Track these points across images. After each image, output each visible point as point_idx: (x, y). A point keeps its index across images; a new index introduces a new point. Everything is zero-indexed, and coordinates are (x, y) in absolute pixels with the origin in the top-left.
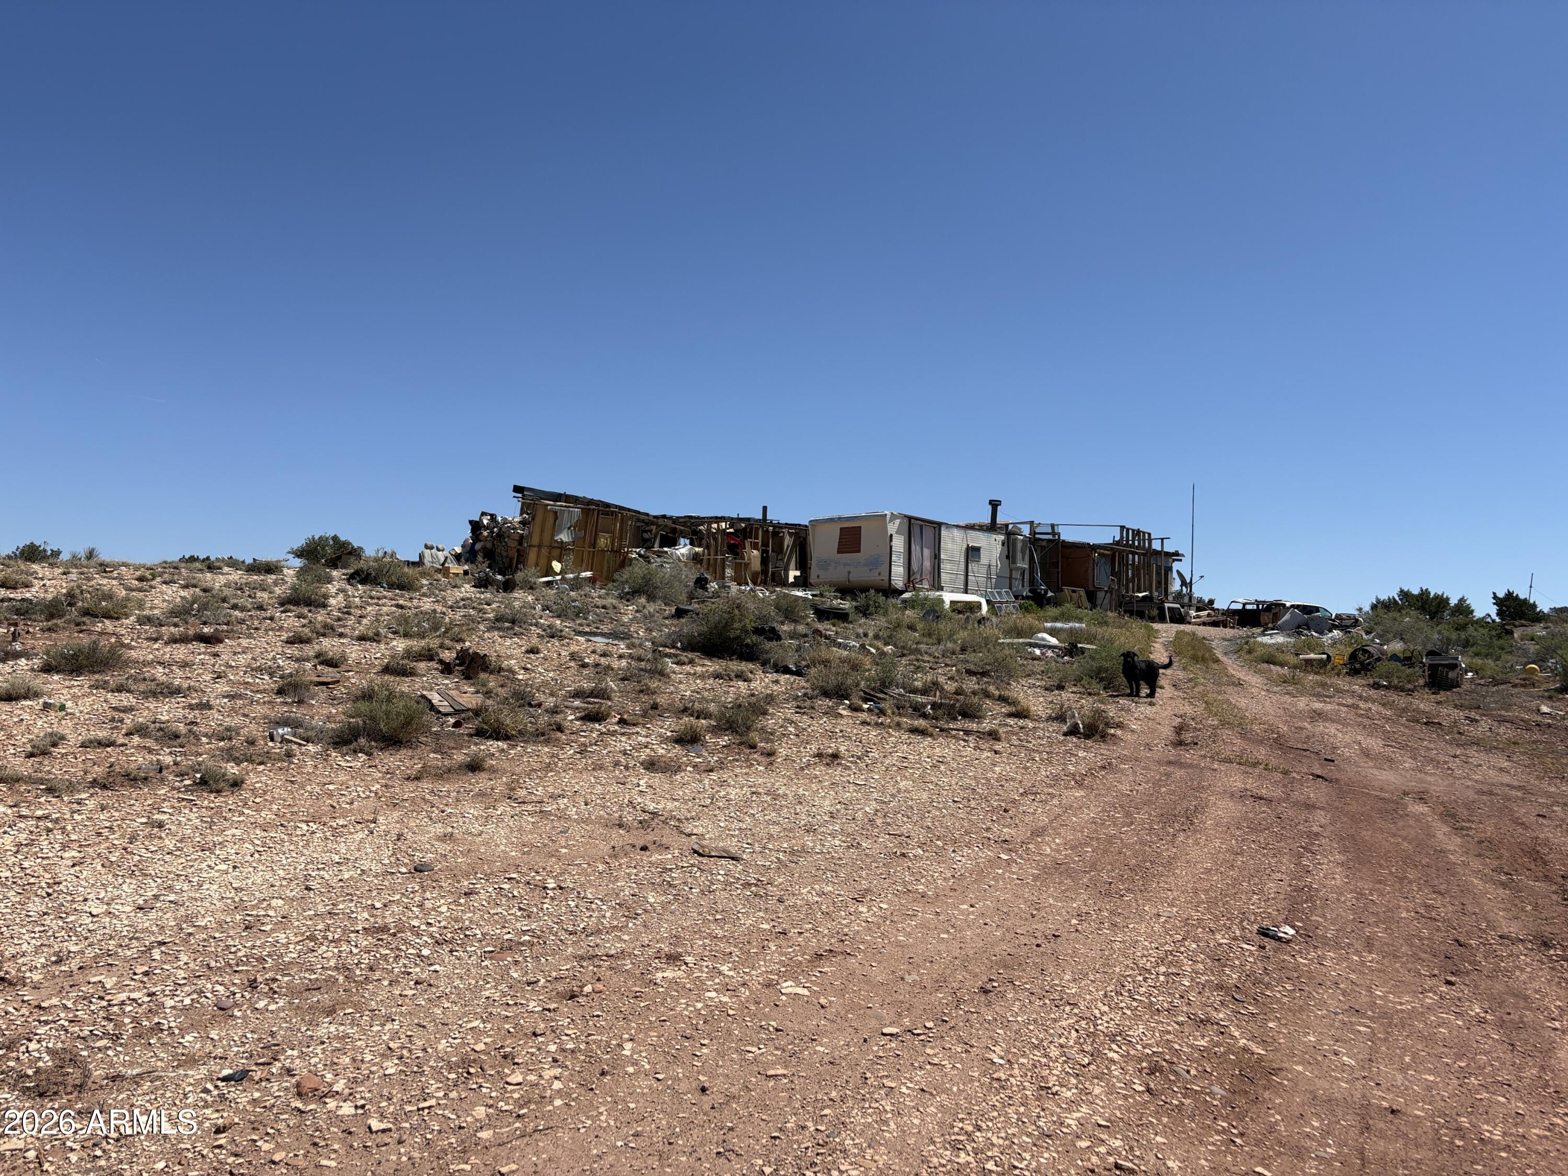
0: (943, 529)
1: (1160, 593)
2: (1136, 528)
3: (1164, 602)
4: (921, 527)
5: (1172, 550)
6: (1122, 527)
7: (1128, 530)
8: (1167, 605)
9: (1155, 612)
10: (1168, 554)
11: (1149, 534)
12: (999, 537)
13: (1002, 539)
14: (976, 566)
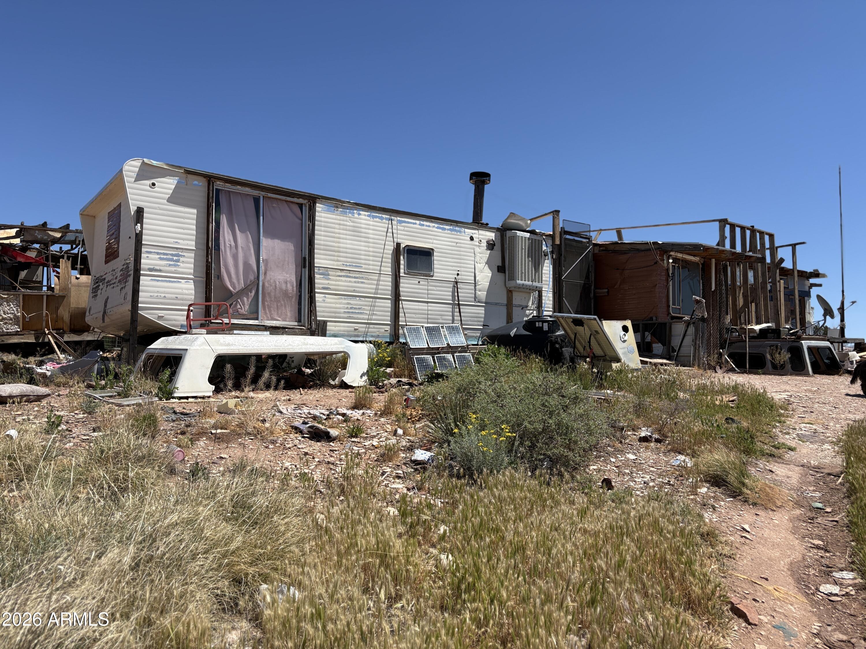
0: (319, 207)
1: (794, 325)
2: (749, 225)
3: (800, 338)
4: (256, 200)
5: (809, 269)
6: (723, 222)
7: (733, 227)
8: (805, 344)
9: (785, 356)
10: (805, 275)
11: (771, 236)
12: (482, 235)
13: (488, 237)
14: (421, 283)
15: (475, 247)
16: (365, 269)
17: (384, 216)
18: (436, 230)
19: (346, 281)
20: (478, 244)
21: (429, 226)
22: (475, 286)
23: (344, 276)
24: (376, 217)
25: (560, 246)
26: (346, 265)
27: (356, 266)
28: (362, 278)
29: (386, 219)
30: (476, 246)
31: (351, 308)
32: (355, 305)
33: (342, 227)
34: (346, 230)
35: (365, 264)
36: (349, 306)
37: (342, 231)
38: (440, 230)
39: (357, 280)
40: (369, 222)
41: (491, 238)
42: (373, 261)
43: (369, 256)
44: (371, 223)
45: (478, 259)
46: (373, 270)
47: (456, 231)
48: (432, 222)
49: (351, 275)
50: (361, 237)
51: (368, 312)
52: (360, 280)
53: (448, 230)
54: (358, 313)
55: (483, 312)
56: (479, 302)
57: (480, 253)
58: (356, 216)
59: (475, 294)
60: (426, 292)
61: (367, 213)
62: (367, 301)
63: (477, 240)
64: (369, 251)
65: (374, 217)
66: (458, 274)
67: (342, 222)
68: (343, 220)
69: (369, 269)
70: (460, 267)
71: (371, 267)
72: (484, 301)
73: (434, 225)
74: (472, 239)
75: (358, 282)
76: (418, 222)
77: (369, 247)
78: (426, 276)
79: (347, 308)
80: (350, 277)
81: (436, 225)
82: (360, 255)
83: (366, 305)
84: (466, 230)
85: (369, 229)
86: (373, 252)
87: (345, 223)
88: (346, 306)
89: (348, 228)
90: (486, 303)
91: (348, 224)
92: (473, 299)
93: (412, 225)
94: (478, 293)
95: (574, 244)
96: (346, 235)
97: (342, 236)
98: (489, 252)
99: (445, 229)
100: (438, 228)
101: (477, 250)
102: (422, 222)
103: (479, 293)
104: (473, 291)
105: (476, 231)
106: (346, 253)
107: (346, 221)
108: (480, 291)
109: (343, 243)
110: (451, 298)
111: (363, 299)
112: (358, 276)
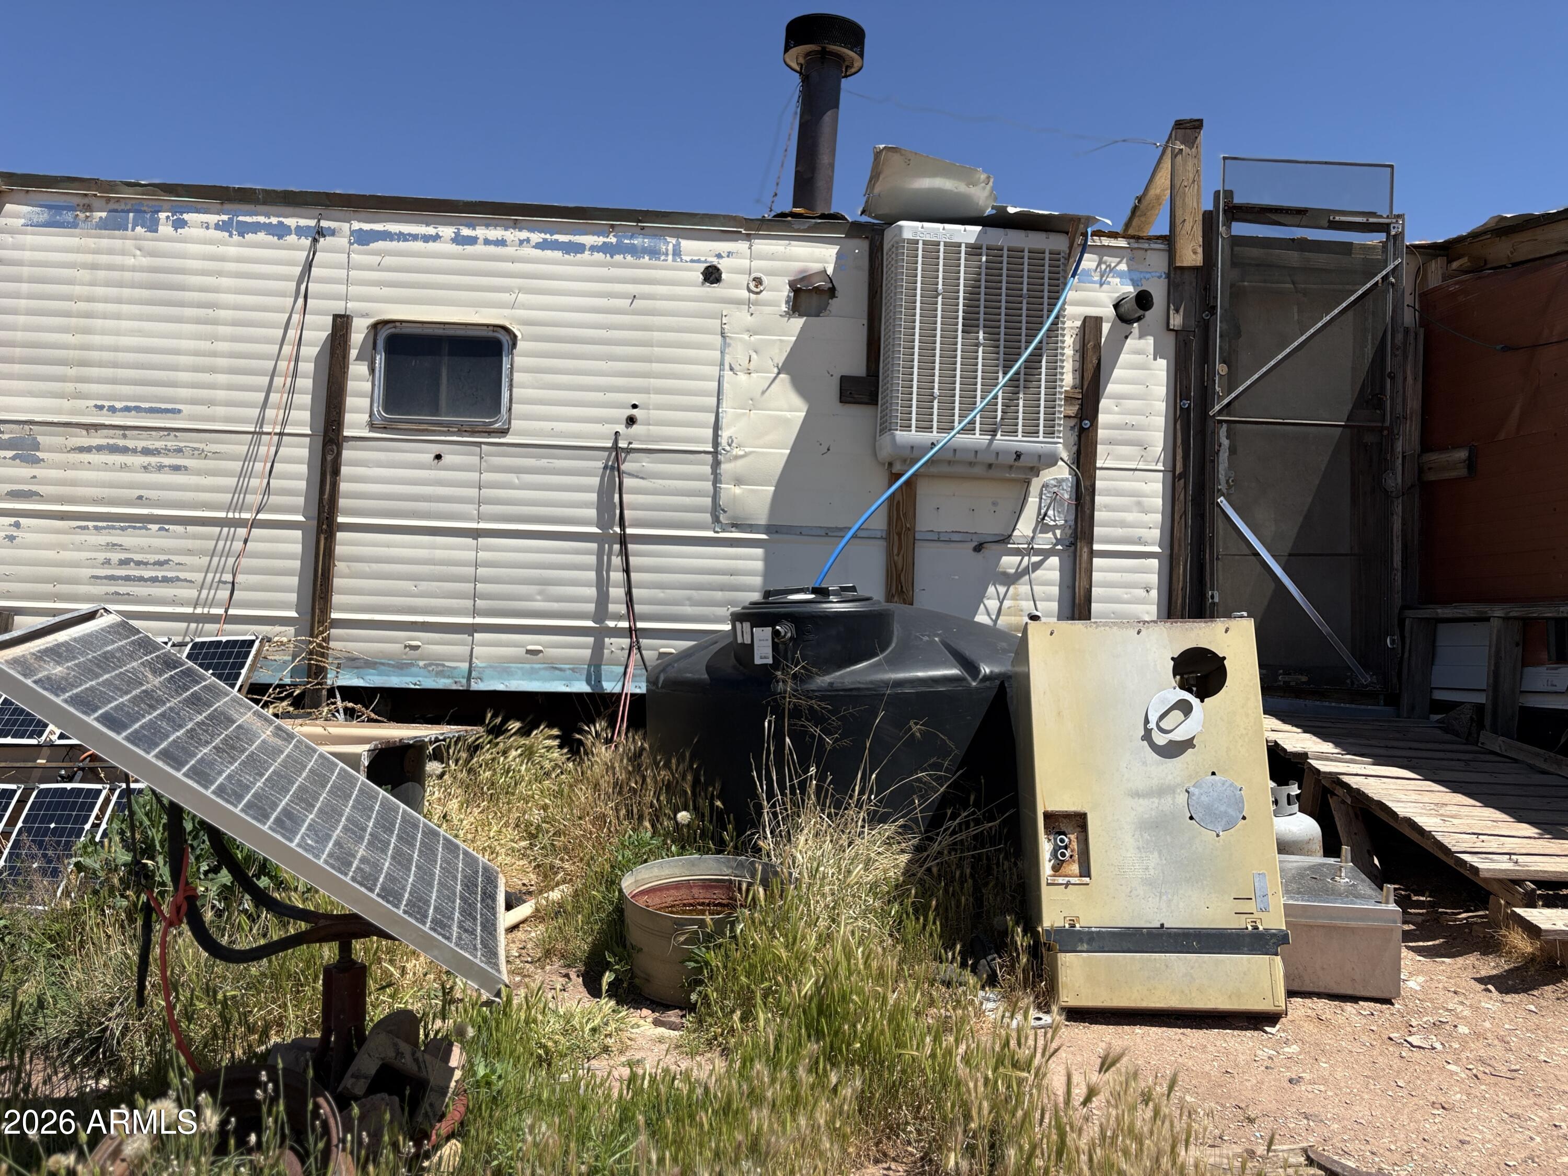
0: (17, 216)
12: (772, 257)
13: (797, 266)
14: (447, 459)
15: (726, 309)
16: (192, 418)
17: (291, 222)
18: (538, 252)
19: (106, 467)
20: (745, 294)
21: (502, 243)
22: (716, 464)
23: (99, 449)
24: (256, 228)
25: (1205, 272)
26: (112, 409)
27: (152, 410)
28: (179, 450)
29: (300, 231)
30: (738, 302)
31: (124, 563)
32: (142, 550)
33: (101, 274)
34: (121, 284)
35: (194, 402)
36: (116, 557)
37: (100, 291)
38: (558, 254)
39: (153, 460)
40: (222, 249)
41: (816, 267)
42: (230, 387)
43: (213, 370)
44: (232, 251)
45: (737, 354)
46: (227, 420)
47: (634, 251)
48: (516, 225)
49: (130, 444)
50: (182, 304)
51: (198, 577)
52: (167, 461)
53: (593, 249)
54: (154, 580)
55: (759, 565)
56: (736, 526)
57: (752, 332)
58: (165, 229)
59: (715, 496)
60: (474, 492)
61: (213, 219)
62: (195, 537)
63: (744, 279)
64: (214, 354)
65: (244, 228)
66: (631, 421)
67: (104, 259)
68: (110, 252)
69: (213, 419)
70: (646, 391)
71: (221, 411)
72: (762, 519)
73: (524, 235)
74: (712, 275)
75: (160, 468)
76: (447, 231)
77: (214, 338)
78: (473, 433)
79: (107, 562)
80: (125, 450)
81: (536, 237)
82: (175, 368)
83: (189, 552)
84: (685, 244)
85: (219, 274)
86: (232, 355)
87: (118, 259)
88: (102, 556)
89: (128, 275)
90: (769, 529)
91: (130, 261)
92: (708, 517)
93: (419, 245)
94: (730, 490)
95: (1293, 257)
96: (119, 301)
97: (100, 307)
98: (798, 323)
99: (579, 248)
100: (542, 246)
101: (740, 317)
102: (466, 232)
103: (737, 490)
104: (708, 485)
105: (741, 246)
106: (115, 365)
107: (123, 253)
108: (738, 481)
109: (103, 332)
110: (592, 513)
111: (179, 529)
112: (159, 444)
